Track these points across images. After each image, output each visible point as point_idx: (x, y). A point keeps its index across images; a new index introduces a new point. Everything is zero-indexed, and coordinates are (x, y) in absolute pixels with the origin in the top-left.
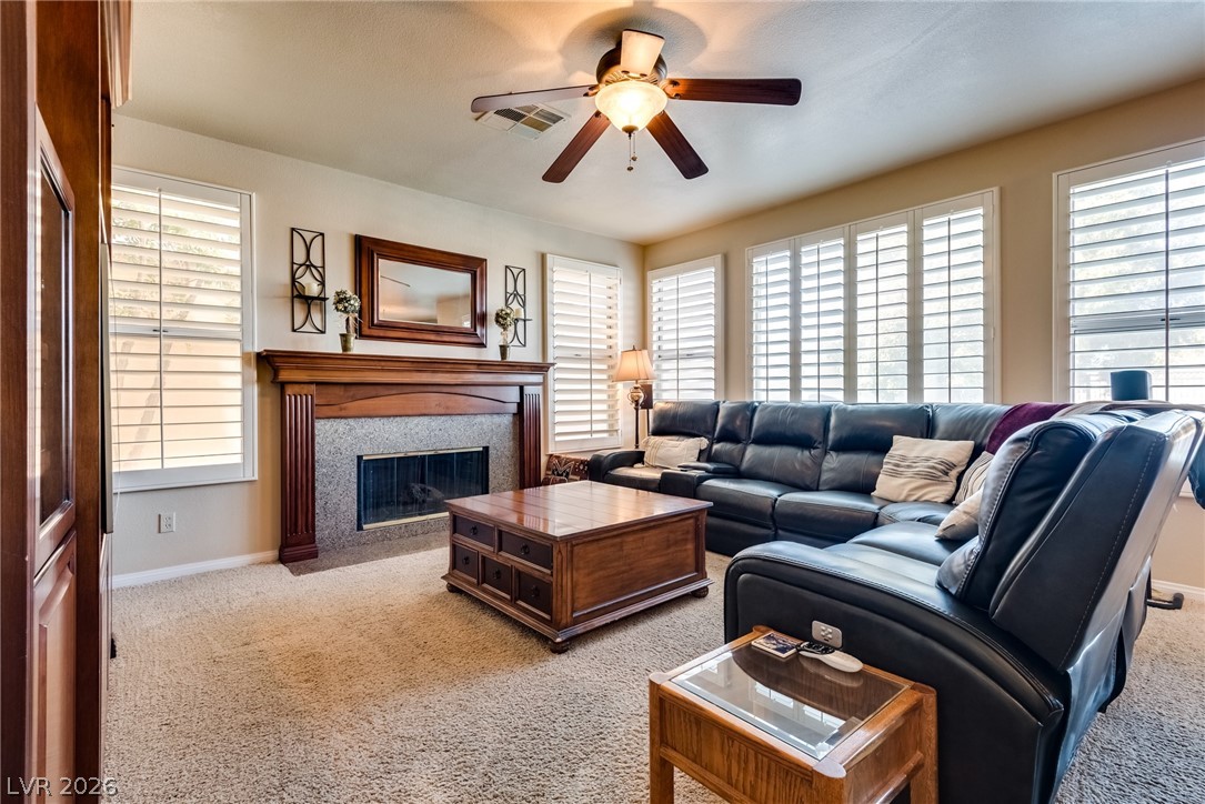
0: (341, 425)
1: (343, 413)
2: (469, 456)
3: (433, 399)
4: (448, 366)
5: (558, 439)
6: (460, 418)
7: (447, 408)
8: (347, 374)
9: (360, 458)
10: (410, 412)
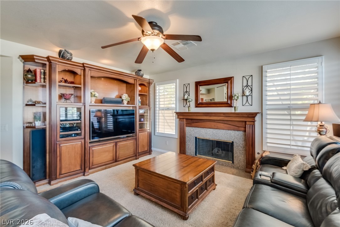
0: (191, 129)
1: (191, 126)
2: (228, 144)
3: (213, 124)
4: (214, 114)
5: (268, 145)
6: (223, 130)
7: (217, 127)
8: (190, 117)
9: (196, 138)
10: (207, 127)
